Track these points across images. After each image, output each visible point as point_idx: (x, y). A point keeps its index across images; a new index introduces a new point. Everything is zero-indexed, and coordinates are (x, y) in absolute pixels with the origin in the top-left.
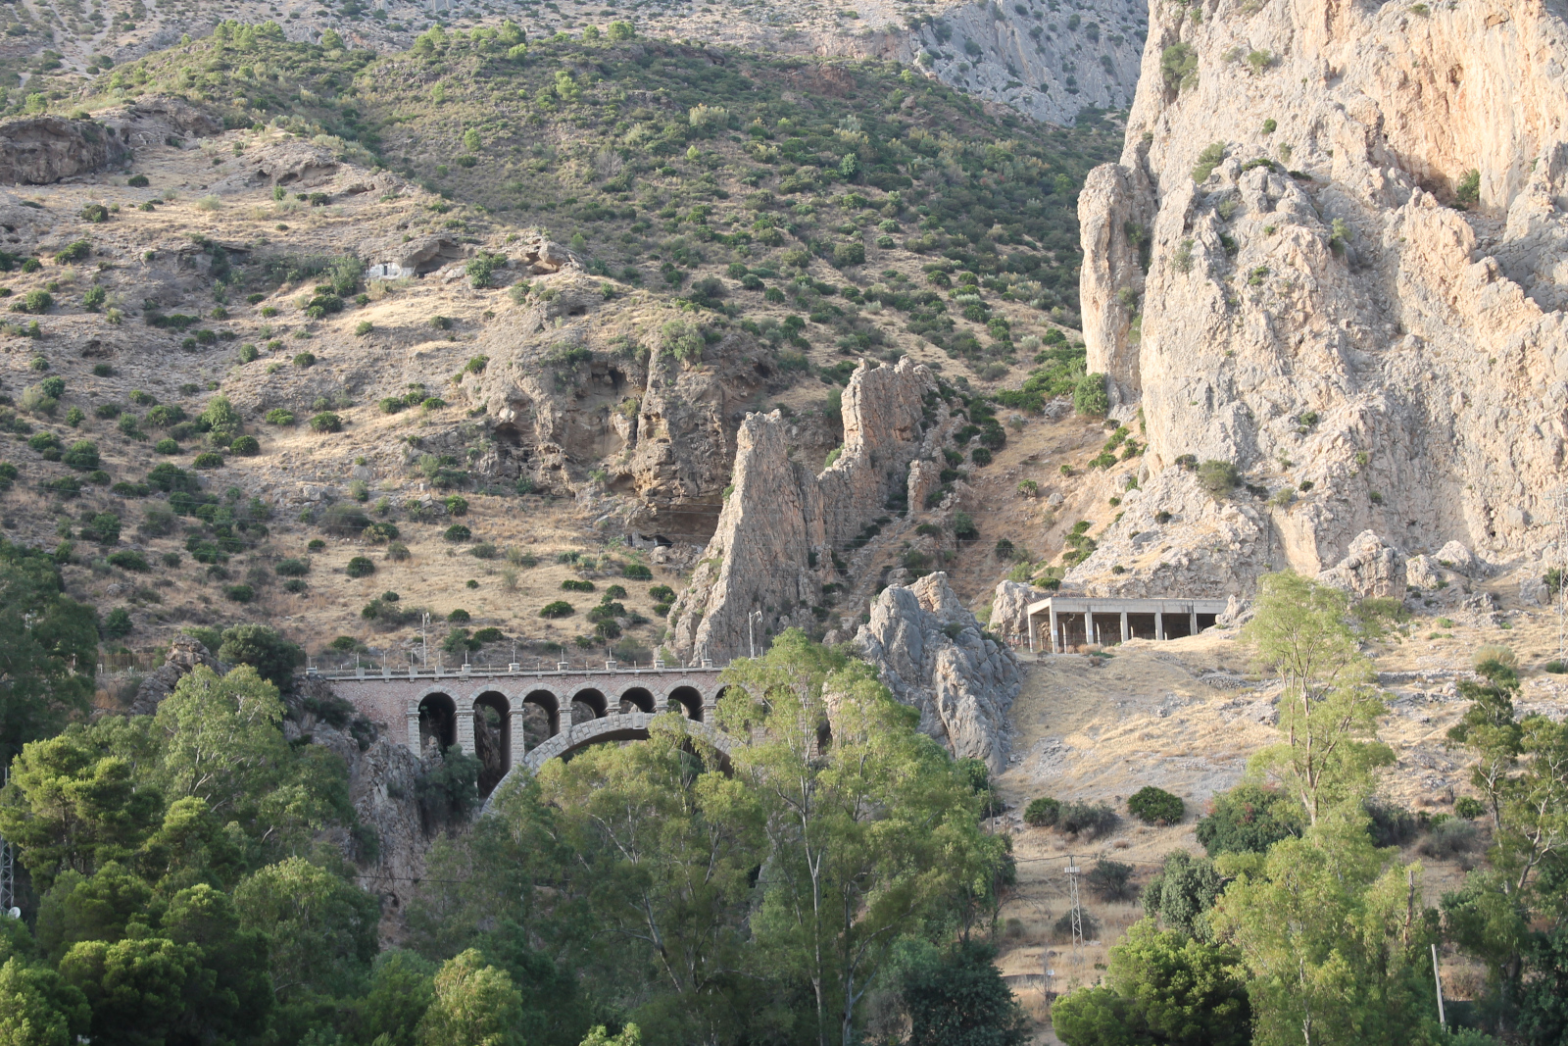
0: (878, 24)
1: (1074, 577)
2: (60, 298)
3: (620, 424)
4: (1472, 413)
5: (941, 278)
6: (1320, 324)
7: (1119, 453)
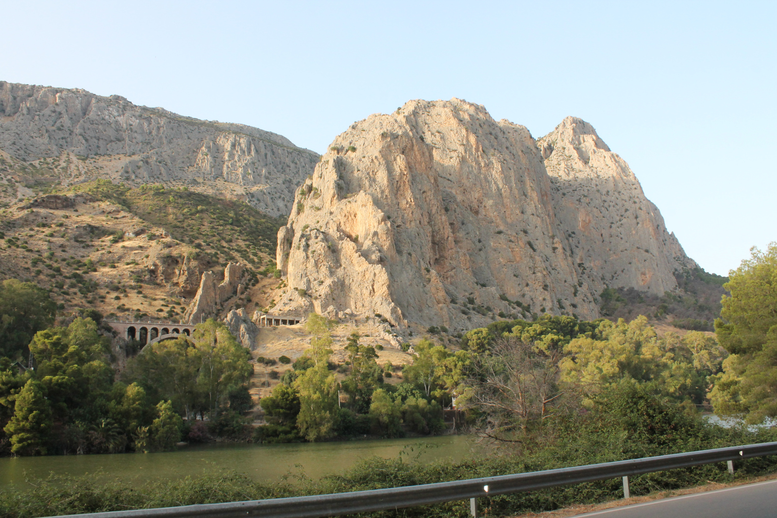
0: (239, 193)
1: (271, 311)
2: (55, 234)
3: (177, 272)
4: (354, 283)
5: (248, 246)
6: (325, 263)
7: (282, 286)
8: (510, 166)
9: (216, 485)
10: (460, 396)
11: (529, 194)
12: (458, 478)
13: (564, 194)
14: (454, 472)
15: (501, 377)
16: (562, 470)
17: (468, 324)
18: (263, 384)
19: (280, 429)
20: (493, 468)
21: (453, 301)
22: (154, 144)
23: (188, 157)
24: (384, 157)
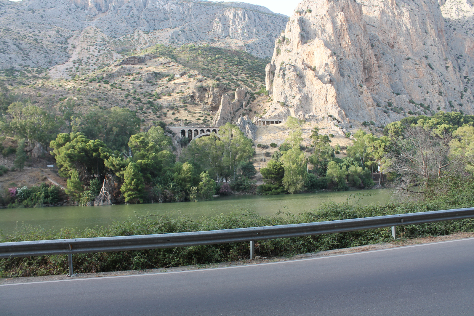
0: (240, 45)
1: (264, 116)
2: (136, 79)
3: (207, 96)
4: (314, 97)
5: (248, 78)
6: (296, 85)
7: (270, 100)
8: (416, 13)
9: (238, 218)
10: (383, 165)
11: (429, 31)
12: (384, 214)
13: (455, 29)
14: (382, 211)
15: (411, 152)
16: (452, 210)
17: (388, 119)
18: (262, 160)
19: (273, 186)
20: (406, 208)
21: (378, 105)
22: (187, 19)
23: (207, 26)
24: (330, 14)
